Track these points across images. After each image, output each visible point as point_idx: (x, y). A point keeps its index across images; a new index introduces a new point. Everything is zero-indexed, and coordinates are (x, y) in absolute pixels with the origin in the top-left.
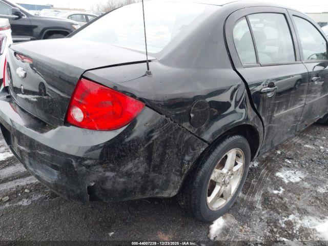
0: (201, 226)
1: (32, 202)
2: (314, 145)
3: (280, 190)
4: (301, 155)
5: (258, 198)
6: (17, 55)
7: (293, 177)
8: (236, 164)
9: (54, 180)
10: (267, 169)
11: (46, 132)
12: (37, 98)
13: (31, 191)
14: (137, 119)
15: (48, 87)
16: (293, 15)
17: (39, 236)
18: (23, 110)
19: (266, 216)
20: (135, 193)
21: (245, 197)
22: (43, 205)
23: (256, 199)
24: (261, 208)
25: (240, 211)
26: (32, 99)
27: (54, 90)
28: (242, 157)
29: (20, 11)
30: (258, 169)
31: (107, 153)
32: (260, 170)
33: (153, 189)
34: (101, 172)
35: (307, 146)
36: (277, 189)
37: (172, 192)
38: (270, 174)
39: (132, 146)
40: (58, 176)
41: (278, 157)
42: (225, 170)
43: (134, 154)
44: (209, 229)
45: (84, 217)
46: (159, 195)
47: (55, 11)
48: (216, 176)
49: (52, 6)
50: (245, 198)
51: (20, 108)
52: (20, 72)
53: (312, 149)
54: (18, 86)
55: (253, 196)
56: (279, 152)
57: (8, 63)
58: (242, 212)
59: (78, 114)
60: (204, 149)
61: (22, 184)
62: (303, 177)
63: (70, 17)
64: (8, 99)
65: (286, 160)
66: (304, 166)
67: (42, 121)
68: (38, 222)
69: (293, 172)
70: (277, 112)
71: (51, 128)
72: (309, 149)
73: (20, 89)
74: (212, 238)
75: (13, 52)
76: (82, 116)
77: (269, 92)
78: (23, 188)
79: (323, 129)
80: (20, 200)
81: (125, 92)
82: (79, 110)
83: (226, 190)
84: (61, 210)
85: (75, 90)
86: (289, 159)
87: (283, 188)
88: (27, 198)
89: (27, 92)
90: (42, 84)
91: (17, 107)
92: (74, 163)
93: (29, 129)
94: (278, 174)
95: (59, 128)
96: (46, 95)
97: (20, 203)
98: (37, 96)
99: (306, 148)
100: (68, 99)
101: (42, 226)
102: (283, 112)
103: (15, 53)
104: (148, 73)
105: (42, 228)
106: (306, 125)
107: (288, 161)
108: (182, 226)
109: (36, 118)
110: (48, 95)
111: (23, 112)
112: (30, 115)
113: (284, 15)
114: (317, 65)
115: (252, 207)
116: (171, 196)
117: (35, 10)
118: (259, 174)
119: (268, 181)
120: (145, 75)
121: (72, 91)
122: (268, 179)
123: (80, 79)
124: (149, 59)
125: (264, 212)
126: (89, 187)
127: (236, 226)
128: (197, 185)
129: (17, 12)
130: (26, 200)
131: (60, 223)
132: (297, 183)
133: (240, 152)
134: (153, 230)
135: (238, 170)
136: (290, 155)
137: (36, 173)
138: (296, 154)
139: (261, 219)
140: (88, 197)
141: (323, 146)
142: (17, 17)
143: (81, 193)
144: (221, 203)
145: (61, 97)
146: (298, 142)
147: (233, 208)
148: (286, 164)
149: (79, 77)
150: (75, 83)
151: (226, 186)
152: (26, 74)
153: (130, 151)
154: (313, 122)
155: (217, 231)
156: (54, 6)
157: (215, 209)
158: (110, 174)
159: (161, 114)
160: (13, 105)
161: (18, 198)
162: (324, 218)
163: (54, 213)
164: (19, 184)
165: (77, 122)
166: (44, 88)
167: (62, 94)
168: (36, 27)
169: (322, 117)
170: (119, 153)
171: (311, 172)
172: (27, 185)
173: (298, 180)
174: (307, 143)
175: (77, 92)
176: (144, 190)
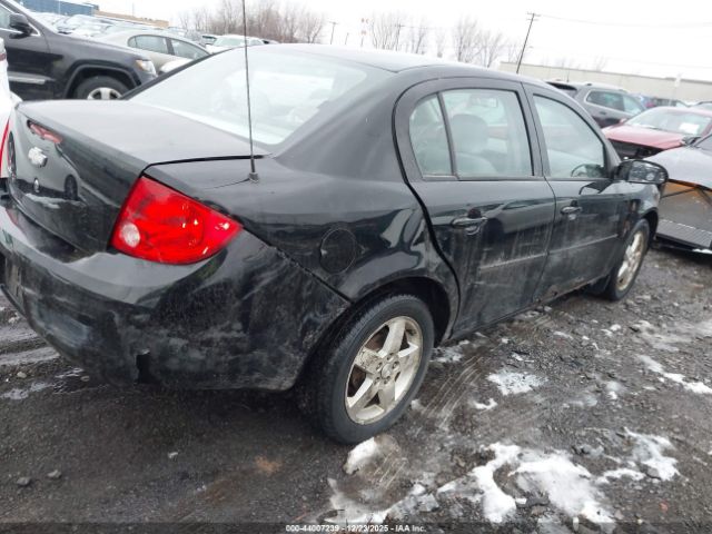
0: (335, 452)
1: (30, 395)
2: (573, 332)
3: (488, 404)
4: (544, 349)
5: (446, 413)
6: (32, 126)
7: (518, 383)
8: (405, 345)
9: (79, 343)
10: (475, 368)
11: (73, 261)
12: (59, 204)
13: (29, 376)
14: (229, 249)
15: (81, 184)
16: (535, 95)
17: (41, 450)
18: (31, 222)
19: (452, 443)
20: (218, 375)
21: (424, 410)
22: (50, 400)
23: (442, 416)
24: (446, 429)
25: (408, 432)
26: (51, 206)
27: (93, 191)
28: (418, 334)
29: (26, 21)
30: (460, 366)
31: (173, 301)
32: (463, 368)
33: (250, 372)
34: (162, 336)
35: (559, 333)
36: (484, 402)
37: (284, 381)
38: (478, 376)
39: (217, 292)
40: (88, 335)
41: (502, 348)
42: (383, 354)
43: (219, 307)
44: (346, 457)
45: (125, 425)
46: (261, 386)
47: (103, 22)
48: (364, 360)
49: (97, 7)
50: (423, 413)
51: (27, 218)
52: (37, 156)
53: (567, 340)
54: (29, 179)
55: (438, 410)
56: (505, 340)
57: (11, 133)
58: (413, 434)
59: (131, 235)
60: (342, 310)
61: (11, 362)
62: (536, 385)
63: (133, 41)
64: (4, 202)
65: (515, 355)
66: (544, 367)
67: (68, 244)
68: (40, 427)
69: (521, 375)
70: (486, 262)
71: (83, 255)
72: (562, 339)
73: (33, 185)
74: (350, 471)
75: (25, 120)
76: (137, 237)
77: (469, 225)
78: (14, 370)
79: (598, 305)
80: (7, 390)
81: (209, 203)
82: (133, 227)
83: (385, 390)
84: (84, 410)
85: (131, 193)
86: (520, 353)
87: (496, 400)
88: (21, 387)
89: (43, 191)
90: (70, 179)
91: (21, 217)
92: (117, 319)
93: (44, 254)
94: (493, 378)
95: (97, 255)
96: (77, 199)
97: (8, 395)
98: (60, 200)
99: (556, 337)
100: (117, 209)
101: (46, 434)
102: (499, 263)
103: (29, 123)
104: (253, 177)
105: (45, 438)
106: (556, 294)
107: (519, 358)
108: (302, 449)
109: (55, 237)
110: (81, 200)
111: (32, 227)
112: (45, 231)
113: (517, 93)
114: (588, 186)
115: (431, 427)
116: (283, 388)
117: (56, 12)
118: (459, 374)
119: (472, 388)
120: (248, 180)
121: (124, 195)
122: (472, 384)
123: (140, 177)
124: (255, 154)
125: (450, 437)
126: (140, 358)
127: (395, 454)
128: (329, 371)
129: (22, 24)
130: (17, 391)
131: (82, 432)
132: (523, 394)
133: (414, 325)
134: (248, 453)
135: (408, 357)
136: (525, 347)
137: (49, 332)
138: (536, 347)
139: (442, 447)
140: (135, 374)
141: (589, 336)
142: (20, 32)
143: (124, 367)
144: (375, 414)
145: (106, 206)
146: (546, 325)
147: (397, 424)
148: (512, 361)
149: (138, 173)
150: (132, 183)
151: (385, 383)
152: (46, 160)
153: (213, 301)
154: (571, 290)
155: (361, 461)
156: (101, 9)
157: (362, 422)
158: (177, 342)
159: (270, 245)
160: (13, 212)
161: (4, 386)
162: (552, 452)
163: (70, 415)
164: (6, 363)
165: (129, 248)
166: (75, 186)
167: (107, 201)
168: (59, 57)
169: (592, 282)
170: (193, 303)
171: (553, 378)
172: (22, 365)
173: (526, 389)
174: (561, 329)
175: (133, 198)
176: (233, 372)
